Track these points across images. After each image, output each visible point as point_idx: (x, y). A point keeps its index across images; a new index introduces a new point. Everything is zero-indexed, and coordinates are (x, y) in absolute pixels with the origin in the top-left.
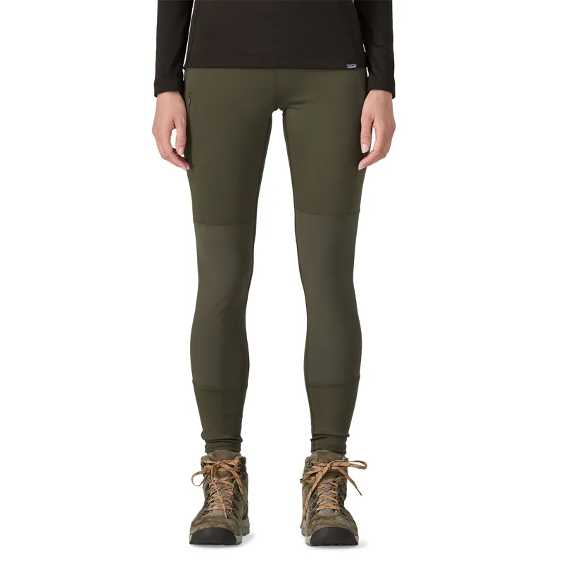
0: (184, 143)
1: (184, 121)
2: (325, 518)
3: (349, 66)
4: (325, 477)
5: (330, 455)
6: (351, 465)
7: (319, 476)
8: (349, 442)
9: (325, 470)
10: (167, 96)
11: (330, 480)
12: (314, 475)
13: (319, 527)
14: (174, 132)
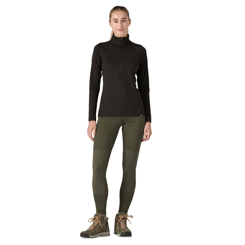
0: (95, 133)
1: (95, 127)
2: (124, 229)
3: (141, 115)
4: (122, 219)
5: (123, 213)
6: (129, 216)
7: (121, 219)
8: (129, 211)
9: (122, 217)
10: (92, 121)
11: (123, 220)
12: (119, 218)
13: (123, 232)
14: (93, 130)
